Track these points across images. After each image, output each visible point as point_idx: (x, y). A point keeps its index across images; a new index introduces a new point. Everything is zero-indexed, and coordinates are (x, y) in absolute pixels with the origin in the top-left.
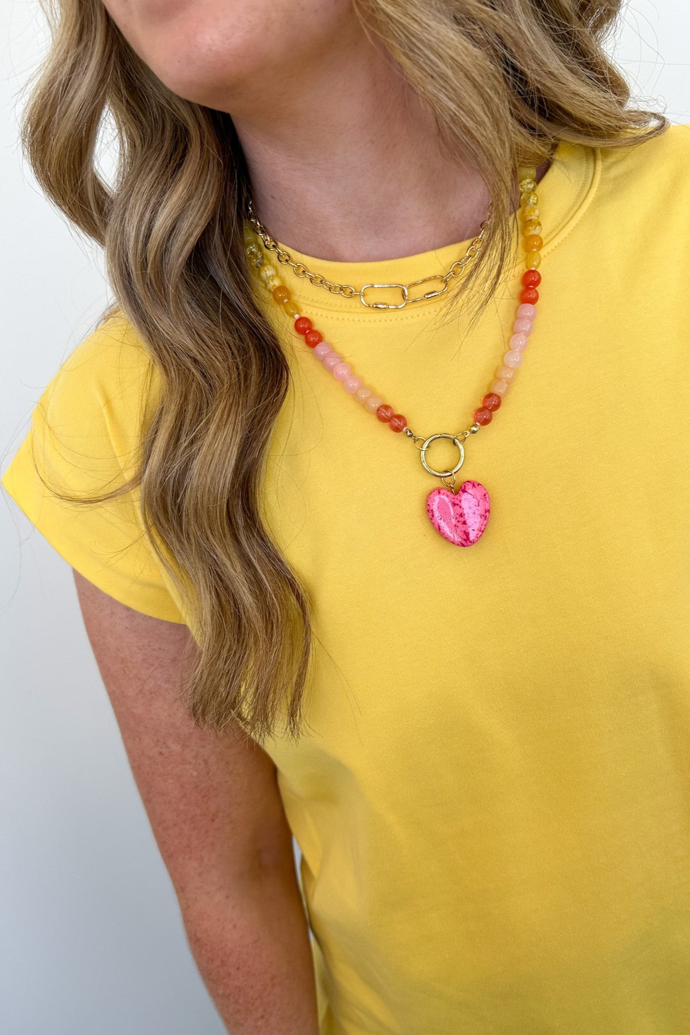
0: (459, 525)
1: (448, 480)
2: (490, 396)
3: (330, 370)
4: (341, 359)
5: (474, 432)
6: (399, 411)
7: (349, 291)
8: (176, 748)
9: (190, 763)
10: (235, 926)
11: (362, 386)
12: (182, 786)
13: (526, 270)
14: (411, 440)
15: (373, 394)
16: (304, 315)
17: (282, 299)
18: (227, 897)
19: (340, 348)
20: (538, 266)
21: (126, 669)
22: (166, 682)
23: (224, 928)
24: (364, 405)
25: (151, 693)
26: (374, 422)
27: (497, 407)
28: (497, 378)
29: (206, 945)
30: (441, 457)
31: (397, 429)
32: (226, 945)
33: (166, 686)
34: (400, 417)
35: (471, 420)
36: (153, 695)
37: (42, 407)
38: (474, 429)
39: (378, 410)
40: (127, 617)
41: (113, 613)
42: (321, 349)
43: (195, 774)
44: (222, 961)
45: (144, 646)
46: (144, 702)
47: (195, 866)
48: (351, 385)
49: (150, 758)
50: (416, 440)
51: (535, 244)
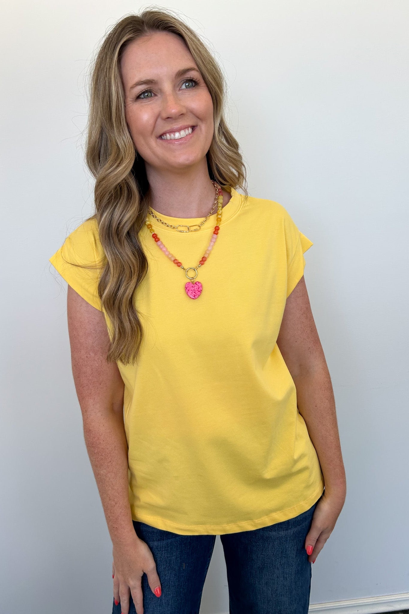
0: (193, 293)
1: (192, 280)
2: (203, 257)
3: (161, 249)
4: (164, 246)
5: (199, 267)
6: (180, 261)
7: (173, 227)
8: (92, 354)
9: (96, 361)
10: (104, 425)
11: (170, 254)
13: (216, 226)
14: (183, 269)
15: (173, 256)
16: (155, 233)
17: (150, 228)
19: (164, 243)
20: (219, 225)
21: (81, 325)
23: (99, 426)
24: (170, 259)
25: (88, 334)
26: (173, 264)
27: (205, 260)
28: (206, 253)
29: (93, 432)
30: (191, 274)
31: (179, 266)
32: (100, 432)
34: (179, 263)
35: (199, 264)
36: (89, 335)
38: (199, 266)
39: (174, 260)
40: (86, 307)
41: (81, 305)
42: (159, 243)
43: (97, 365)
44: (98, 438)
45: (89, 317)
46: (85, 338)
47: (92, 401)
48: (167, 253)
49: (82, 359)
50: (184, 269)
51: (219, 220)
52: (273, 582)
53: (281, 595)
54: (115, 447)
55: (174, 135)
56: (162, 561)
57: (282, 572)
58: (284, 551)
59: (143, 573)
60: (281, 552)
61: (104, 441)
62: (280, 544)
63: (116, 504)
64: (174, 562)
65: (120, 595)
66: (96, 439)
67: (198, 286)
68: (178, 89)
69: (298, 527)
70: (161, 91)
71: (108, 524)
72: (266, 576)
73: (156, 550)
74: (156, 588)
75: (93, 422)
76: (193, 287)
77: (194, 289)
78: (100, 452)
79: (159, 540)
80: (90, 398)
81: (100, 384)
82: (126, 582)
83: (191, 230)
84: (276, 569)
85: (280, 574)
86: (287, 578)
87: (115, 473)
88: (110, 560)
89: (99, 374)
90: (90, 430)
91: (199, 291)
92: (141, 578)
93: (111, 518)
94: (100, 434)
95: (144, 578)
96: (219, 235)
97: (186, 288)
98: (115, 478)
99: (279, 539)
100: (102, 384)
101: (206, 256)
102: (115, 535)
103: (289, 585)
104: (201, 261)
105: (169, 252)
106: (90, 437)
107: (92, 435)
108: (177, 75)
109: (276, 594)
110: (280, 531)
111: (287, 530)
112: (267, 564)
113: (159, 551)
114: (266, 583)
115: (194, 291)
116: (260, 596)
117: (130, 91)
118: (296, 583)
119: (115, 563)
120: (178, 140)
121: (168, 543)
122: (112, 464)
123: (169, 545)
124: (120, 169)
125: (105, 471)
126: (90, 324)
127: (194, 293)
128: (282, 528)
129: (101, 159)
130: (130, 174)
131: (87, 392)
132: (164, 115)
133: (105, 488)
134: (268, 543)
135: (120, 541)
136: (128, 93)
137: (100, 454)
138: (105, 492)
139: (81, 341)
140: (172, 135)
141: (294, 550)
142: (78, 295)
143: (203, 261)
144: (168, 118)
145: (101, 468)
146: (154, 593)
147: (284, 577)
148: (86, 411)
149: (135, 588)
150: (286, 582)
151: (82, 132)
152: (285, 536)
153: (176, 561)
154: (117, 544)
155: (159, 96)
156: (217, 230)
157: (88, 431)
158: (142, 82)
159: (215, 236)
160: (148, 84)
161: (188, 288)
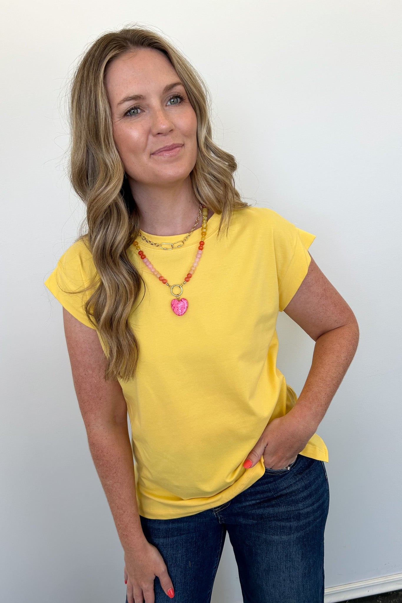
1: (178, 297)
2: (188, 274)
3: (147, 266)
4: (150, 263)
6: (165, 278)
7: (157, 245)
8: (90, 372)
11: (156, 271)
12: (91, 386)
13: (201, 241)
15: (158, 273)
16: (141, 250)
17: (136, 245)
18: (104, 429)
19: (150, 260)
20: (204, 240)
22: (89, 349)
23: (102, 439)
24: (156, 276)
25: (84, 353)
26: (158, 280)
27: (190, 277)
28: (191, 270)
29: (96, 445)
30: (176, 291)
31: (165, 283)
32: (103, 445)
33: (89, 350)
34: (165, 280)
35: (184, 281)
37: (60, 261)
38: (184, 283)
39: (160, 277)
40: (80, 327)
41: (76, 325)
42: (145, 260)
44: (102, 451)
46: (82, 356)
47: (94, 416)
48: (153, 270)
49: (81, 376)
50: (169, 286)
51: (204, 234)
52: (280, 585)
53: (289, 597)
54: (119, 459)
56: (168, 557)
57: (288, 576)
58: (289, 555)
59: (155, 577)
60: (286, 556)
61: (107, 453)
62: (284, 548)
63: (124, 512)
64: (179, 560)
65: (134, 597)
66: (100, 451)
67: (184, 303)
68: (165, 104)
69: (301, 532)
70: (149, 106)
71: (118, 531)
72: (273, 578)
73: (162, 547)
74: (168, 590)
75: (96, 436)
76: (178, 304)
77: (180, 306)
78: (105, 464)
79: (164, 537)
80: (91, 413)
81: (100, 400)
82: (139, 586)
83: (174, 247)
84: (282, 572)
85: (286, 577)
86: (294, 581)
87: (120, 483)
88: (122, 564)
89: (98, 390)
90: (94, 444)
91: (184, 308)
92: (153, 581)
93: (120, 525)
94: (104, 447)
95: (157, 581)
96: (204, 250)
97: (172, 305)
98: (121, 488)
99: (282, 543)
100: (102, 400)
101: (191, 273)
102: (126, 542)
103: (296, 588)
104: (186, 278)
105: (155, 269)
106: (94, 450)
107: (95, 448)
108: (165, 90)
109: (283, 596)
110: (282, 535)
111: (289, 534)
112: (273, 566)
113: (165, 548)
114: (273, 585)
115: (180, 308)
116: (268, 597)
117: (117, 107)
118: (303, 586)
119: (127, 568)
121: (173, 540)
122: (117, 474)
123: (175, 542)
124: (109, 189)
125: (111, 481)
126: (86, 343)
127: (179, 311)
128: (284, 532)
129: (89, 179)
130: (118, 194)
131: (88, 407)
132: (155, 131)
133: (113, 498)
134: (271, 547)
135: (131, 547)
136: (115, 110)
137: (105, 466)
138: (113, 502)
139: (78, 359)
141: (299, 554)
142: (72, 316)
143: (188, 277)
144: (159, 134)
145: (107, 479)
146: (168, 595)
147: (290, 580)
148: (88, 425)
149: (148, 591)
150: (293, 585)
151: (65, 151)
152: (288, 540)
153: (181, 558)
154: (128, 550)
155: (147, 111)
156: (202, 244)
157: (92, 444)
158: (130, 97)
159: (200, 252)
160: (136, 100)
161: (174, 306)
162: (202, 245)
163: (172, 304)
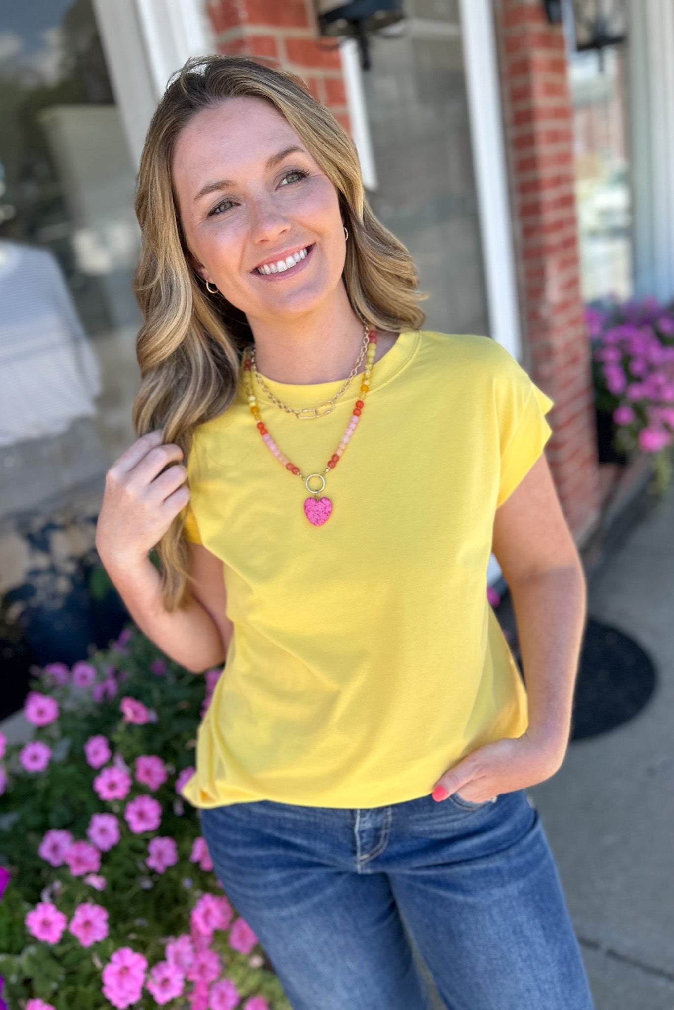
1: (316, 494)
2: (334, 456)
3: (268, 446)
4: (274, 442)
6: (297, 466)
11: (283, 454)
13: (358, 400)
14: (301, 478)
15: (285, 458)
16: (262, 421)
17: (254, 412)
20: (364, 399)
24: (282, 461)
26: (285, 469)
27: (337, 461)
28: (338, 448)
31: (296, 473)
34: (295, 468)
35: (327, 466)
38: (327, 470)
39: (288, 465)
42: (266, 437)
50: (303, 477)
51: (364, 389)
55: (276, 266)
67: (325, 504)
68: (274, 188)
70: (245, 197)
76: (315, 506)
77: (317, 509)
91: (325, 513)
96: (362, 416)
97: (305, 507)
101: (338, 453)
104: (329, 463)
105: (280, 451)
108: (268, 165)
115: (317, 513)
120: (283, 273)
127: (316, 516)
140: (273, 266)
143: (333, 461)
144: (262, 241)
155: (242, 204)
156: (359, 406)
158: (211, 187)
159: (356, 418)
160: (223, 190)
161: (308, 508)
162: (359, 408)
163: (307, 505)
